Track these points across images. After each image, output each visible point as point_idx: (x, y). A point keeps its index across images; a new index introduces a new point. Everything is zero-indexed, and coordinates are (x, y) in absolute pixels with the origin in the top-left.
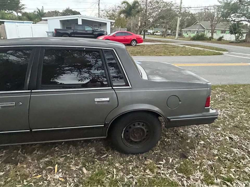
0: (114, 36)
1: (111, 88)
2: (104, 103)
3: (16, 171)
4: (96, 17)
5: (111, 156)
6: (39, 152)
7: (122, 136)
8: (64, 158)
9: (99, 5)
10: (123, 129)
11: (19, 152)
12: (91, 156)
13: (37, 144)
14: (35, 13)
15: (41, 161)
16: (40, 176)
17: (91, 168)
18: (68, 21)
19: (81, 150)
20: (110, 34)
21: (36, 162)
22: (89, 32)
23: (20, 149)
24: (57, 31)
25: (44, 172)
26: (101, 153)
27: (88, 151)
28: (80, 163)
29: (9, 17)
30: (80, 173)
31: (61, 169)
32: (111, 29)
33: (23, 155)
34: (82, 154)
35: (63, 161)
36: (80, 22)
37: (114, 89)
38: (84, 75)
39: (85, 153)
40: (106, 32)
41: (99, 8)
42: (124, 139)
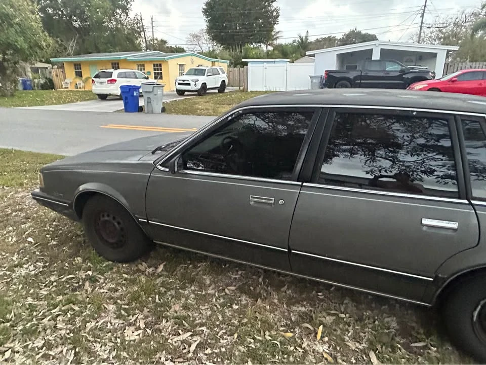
0: (452, 81)
1: (466, 202)
2: (444, 232)
3: (256, 312)
4: (411, 41)
5: (435, 352)
6: (290, 291)
7: (473, 316)
8: (334, 318)
9: (422, 16)
10: (481, 301)
11: (260, 280)
12: (388, 334)
13: (288, 275)
14: (295, 43)
15: (294, 308)
16: (291, 335)
17: (388, 360)
18: (352, 54)
19: (368, 314)
20: (442, 77)
21: (285, 306)
22: (392, 74)
23: (262, 276)
24: (331, 74)
25: (297, 330)
26: (411, 335)
27: (381, 322)
28: (364, 340)
29: (255, 53)
30: (364, 360)
31: (327, 336)
32: (447, 66)
33: (266, 288)
34: (369, 323)
35: (331, 323)
36: (376, 56)
37: (472, 205)
38: (378, 164)
39: (375, 322)
40: (434, 73)
41: (422, 23)
42: (477, 325)
